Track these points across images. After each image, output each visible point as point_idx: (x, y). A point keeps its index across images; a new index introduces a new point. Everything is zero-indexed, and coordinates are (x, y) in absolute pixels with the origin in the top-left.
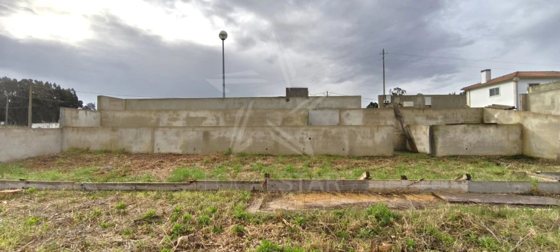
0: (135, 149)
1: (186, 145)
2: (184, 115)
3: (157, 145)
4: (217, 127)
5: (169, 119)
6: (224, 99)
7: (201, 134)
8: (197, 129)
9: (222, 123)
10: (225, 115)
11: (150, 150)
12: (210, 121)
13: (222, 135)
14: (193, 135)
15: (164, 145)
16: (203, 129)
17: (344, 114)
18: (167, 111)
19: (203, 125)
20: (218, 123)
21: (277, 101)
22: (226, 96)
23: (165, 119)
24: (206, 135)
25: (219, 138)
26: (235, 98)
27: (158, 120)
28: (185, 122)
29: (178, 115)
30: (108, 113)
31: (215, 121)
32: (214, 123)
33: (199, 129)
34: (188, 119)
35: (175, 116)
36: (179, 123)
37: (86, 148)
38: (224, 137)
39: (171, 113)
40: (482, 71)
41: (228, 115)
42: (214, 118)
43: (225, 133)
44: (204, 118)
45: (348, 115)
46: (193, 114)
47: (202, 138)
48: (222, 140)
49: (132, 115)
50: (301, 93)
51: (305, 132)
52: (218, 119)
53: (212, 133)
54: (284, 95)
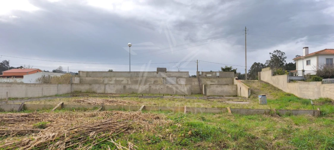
0: (98, 91)
1: (117, 90)
2: (114, 79)
3: (107, 90)
4: (128, 84)
5: (108, 81)
6: (130, 72)
7: (123, 87)
8: (121, 85)
9: (130, 83)
10: (131, 79)
11: (104, 92)
12: (125, 82)
13: (130, 87)
14: (120, 87)
15: (109, 90)
16: (123, 85)
17: (178, 79)
18: (107, 77)
19: (122, 83)
20: (128, 83)
21: (153, 73)
22: (131, 71)
23: (106, 80)
24: (125, 87)
25: (129, 88)
26: (135, 72)
27: (104, 81)
28: (115, 82)
29: (112, 79)
30: (83, 78)
31: (127, 82)
32: (126, 82)
33: (122, 85)
34: (116, 81)
35: (111, 79)
36: (112, 82)
37: (80, 91)
38: (131, 88)
39: (109, 78)
40: (304, 48)
41: (132, 80)
42: (126, 80)
43: (131, 86)
44: (122, 81)
45: (180, 80)
46: (118, 79)
47: (123, 88)
48: (130, 89)
49: (93, 79)
50: (163, 70)
51: (160, 86)
52: (128, 81)
53: (127, 86)
54: (156, 71)
